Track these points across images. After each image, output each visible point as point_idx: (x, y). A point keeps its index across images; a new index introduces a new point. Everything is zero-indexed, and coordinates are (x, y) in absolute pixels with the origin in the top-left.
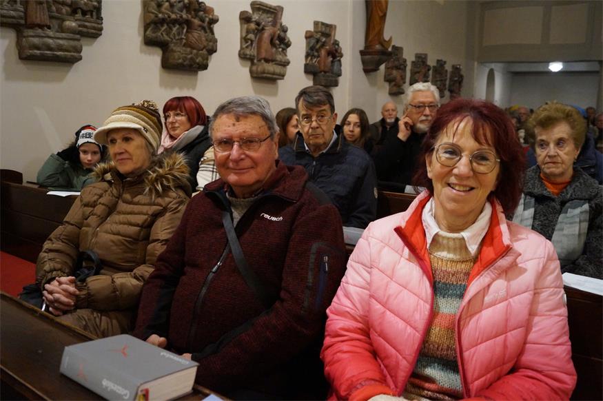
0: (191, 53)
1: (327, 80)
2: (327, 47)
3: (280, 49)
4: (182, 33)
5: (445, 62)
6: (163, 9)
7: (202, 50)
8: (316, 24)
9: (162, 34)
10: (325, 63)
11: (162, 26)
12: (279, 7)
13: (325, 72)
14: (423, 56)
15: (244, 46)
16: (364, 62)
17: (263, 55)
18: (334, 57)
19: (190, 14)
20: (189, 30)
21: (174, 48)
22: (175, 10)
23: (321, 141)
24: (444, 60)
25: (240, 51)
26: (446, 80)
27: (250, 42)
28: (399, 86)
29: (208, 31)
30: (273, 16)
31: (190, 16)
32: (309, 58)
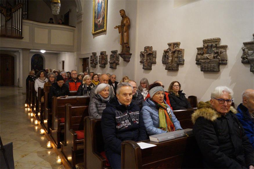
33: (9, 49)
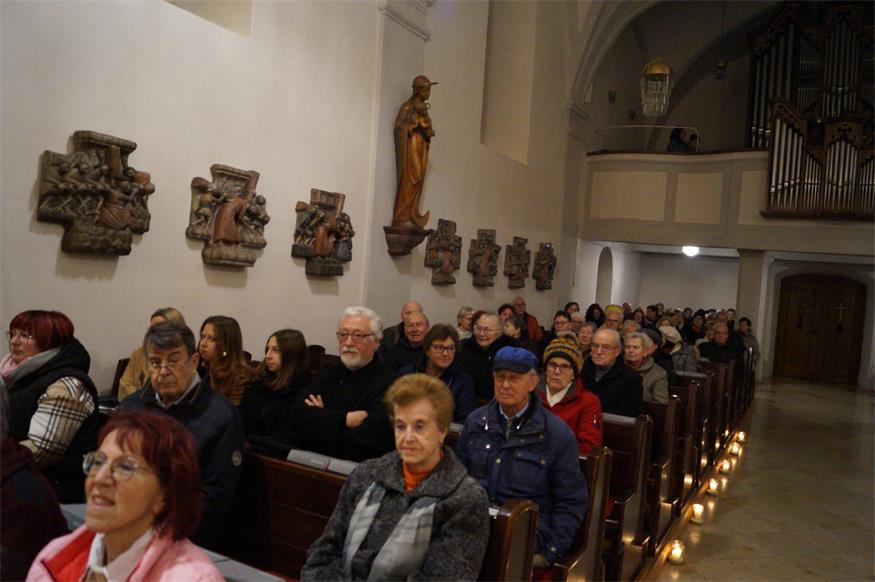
0: (105, 234)
1: (325, 267)
2: (328, 224)
3: (253, 227)
4: (97, 205)
5: (526, 241)
6: (68, 177)
7: (124, 229)
8: (314, 192)
9: (64, 208)
10: (322, 244)
11: (66, 197)
12: (253, 172)
13: (323, 257)
14: (489, 233)
15: (194, 223)
16: (389, 242)
17: (222, 234)
18: (338, 236)
19: (110, 183)
20: (107, 204)
21: (80, 228)
22: (87, 178)
23: (174, 390)
24: (524, 237)
25: (188, 229)
26: (527, 264)
27: (203, 218)
28: (446, 273)
29: (138, 204)
30: (243, 185)
31: (108, 186)
32: (300, 238)
33: (850, 260)
